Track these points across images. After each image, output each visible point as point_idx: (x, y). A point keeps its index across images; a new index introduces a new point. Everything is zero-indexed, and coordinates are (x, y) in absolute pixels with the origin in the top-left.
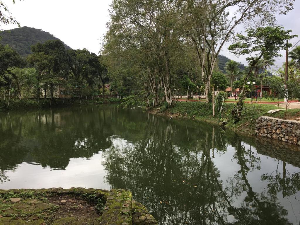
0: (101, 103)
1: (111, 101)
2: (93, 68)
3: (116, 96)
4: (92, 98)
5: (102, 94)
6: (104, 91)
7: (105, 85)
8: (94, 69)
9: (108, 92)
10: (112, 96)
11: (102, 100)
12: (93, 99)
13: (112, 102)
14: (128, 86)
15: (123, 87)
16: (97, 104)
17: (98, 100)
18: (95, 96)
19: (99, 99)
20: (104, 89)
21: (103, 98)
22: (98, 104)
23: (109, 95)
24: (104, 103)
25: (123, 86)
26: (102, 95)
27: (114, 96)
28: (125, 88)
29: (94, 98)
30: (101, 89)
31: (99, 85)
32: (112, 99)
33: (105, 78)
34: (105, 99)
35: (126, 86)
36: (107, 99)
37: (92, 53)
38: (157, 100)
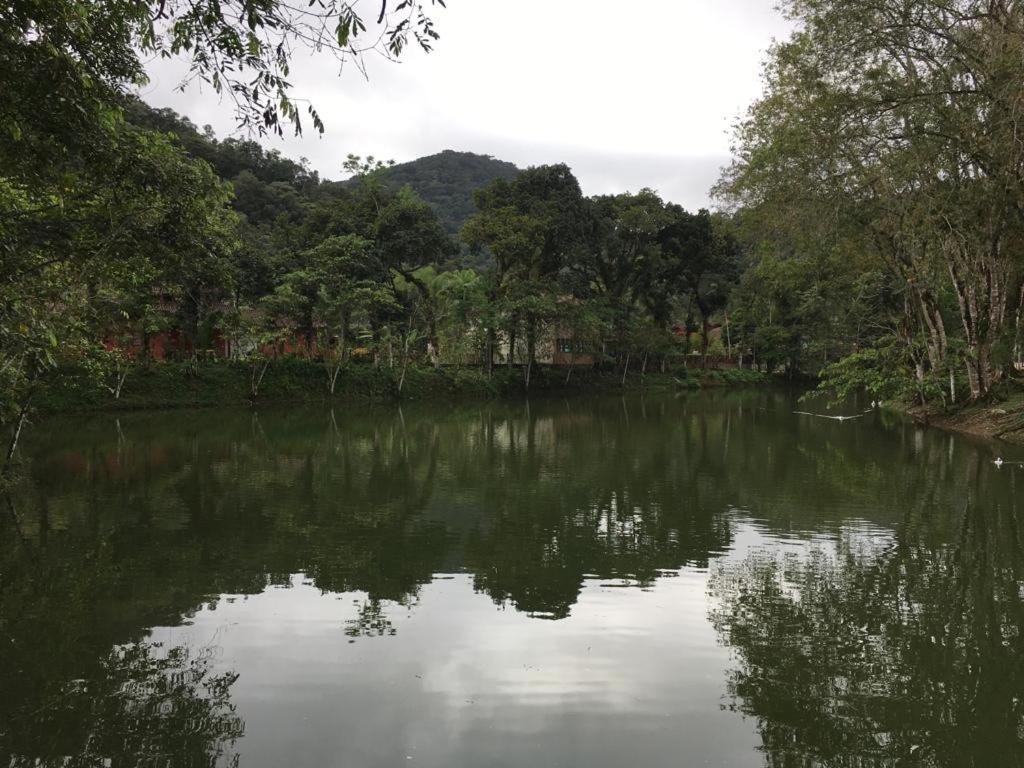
0: (692, 388)
1: (729, 381)
2: (673, 256)
3: (747, 361)
4: (663, 368)
5: (695, 353)
6: (706, 343)
7: (711, 321)
8: (676, 261)
9: (717, 345)
10: (734, 360)
11: (697, 376)
12: (667, 370)
13: (733, 386)
14: (797, 324)
15: (776, 327)
16: (680, 388)
17: (682, 375)
18: (673, 360)
19: (687, 371)
20: (704, 336)
21: (703, 368)
22: (684, 388)
23: (722, 359)
24: (705, 387)
25: (778, 323)
26: (696, 357)
27: (740, 363)
28: (783, 333)
29: (671, 367)
30: (695, 337)
31: (689, 321)
32: (736, 372)
33: (712, 296)
34: (709, 373)
35: (787, 324)
36: (715, 373)
37: (669, 205)
38: (980, 373)
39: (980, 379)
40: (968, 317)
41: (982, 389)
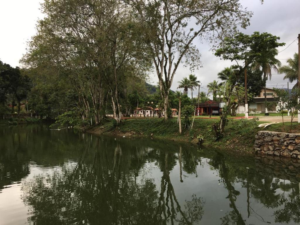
0: (15, 124)
1: (28, 121)
2: (7, 81)
3: (34, 115)
4: (4, 118)
5: (16, 113)
6: (19, 109)
7: (21, 103)
8: (8, 82)
9: (24, 110)
10: (29, 115)
11: (16, 120)
12: (5, 118)
13: (29, 123)
14: (49, 104)
15: (43, 105)
16: (10, 124)
17: (11, 120)
18: (8, 115)
19: (13, 119)
20: (19, 107)
21: (18, 117)
22: (12, 124)
23: (25, 115)
24: (19, 124)
25: (43, 104)
26: (16, 114)
27: (32, 116)
28: (45, 107)
29: (7, 118)
30: (15, 107)
31: (13, 102)
32: (28, 118)
33: (21, 94)
34: (21, 119)
35: (47, 104)
36: (23, 119)
37: (5, 64)
38: (98, 117)
39: (98, 119)
40: (94, 103)
41: (98, 122)
